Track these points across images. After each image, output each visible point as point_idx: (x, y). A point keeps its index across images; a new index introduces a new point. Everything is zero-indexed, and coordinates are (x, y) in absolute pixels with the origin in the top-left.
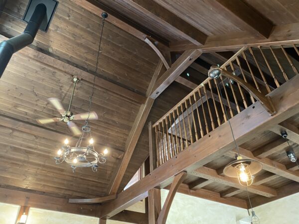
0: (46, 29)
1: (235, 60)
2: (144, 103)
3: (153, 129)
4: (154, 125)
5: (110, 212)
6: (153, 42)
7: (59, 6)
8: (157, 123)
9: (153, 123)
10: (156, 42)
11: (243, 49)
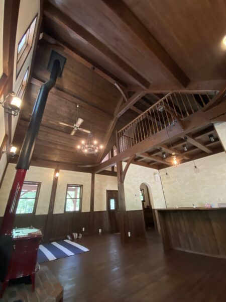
0: (61, 76)
1: (165, 99)
2: (112, 119)
3: (118, 134)
4: (119, 132)
5: (97, 171)
6: (119, 85)
7: (67, 61)
8: (120, 131)
9: (118, 131)
10: (121, 85)
11: (170, 93)
